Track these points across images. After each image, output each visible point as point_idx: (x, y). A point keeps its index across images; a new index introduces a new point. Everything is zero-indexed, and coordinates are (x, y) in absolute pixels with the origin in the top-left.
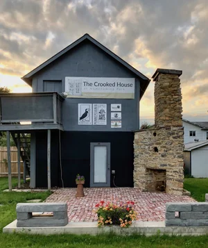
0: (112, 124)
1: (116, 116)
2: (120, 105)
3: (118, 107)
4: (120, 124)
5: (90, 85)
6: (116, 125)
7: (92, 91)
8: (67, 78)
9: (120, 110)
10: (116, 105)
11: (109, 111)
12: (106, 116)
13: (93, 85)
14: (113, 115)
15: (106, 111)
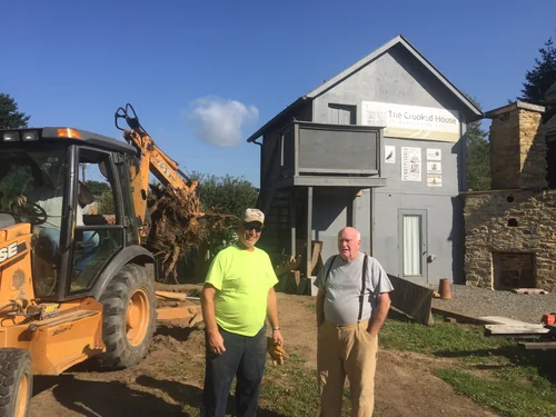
0: (429, 180)
1: (434, 168)
2: (439, 151)
3: (437, 154)
4: (440, 180)
5: (399, 115)
6: (434, 182)
7: (401, 126)
8: (364, 103)
9: (439, 158)
10: (434, 151)
11: (425, 160)
12: (420, 167)
13: (403, 117)
14: (429, 166)
15: (420, 159)
